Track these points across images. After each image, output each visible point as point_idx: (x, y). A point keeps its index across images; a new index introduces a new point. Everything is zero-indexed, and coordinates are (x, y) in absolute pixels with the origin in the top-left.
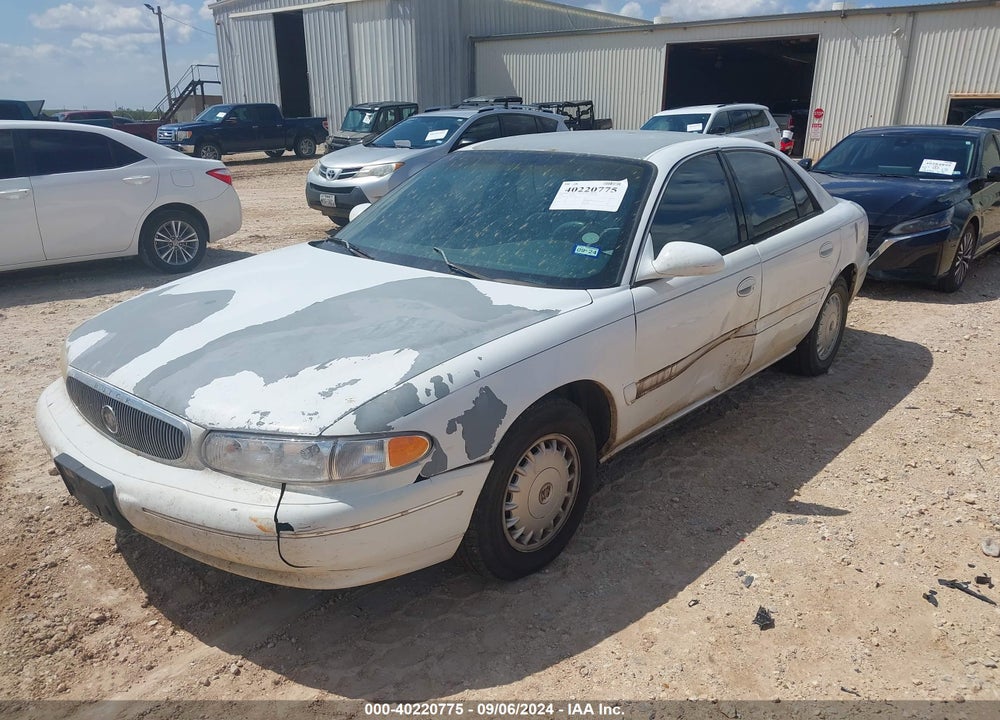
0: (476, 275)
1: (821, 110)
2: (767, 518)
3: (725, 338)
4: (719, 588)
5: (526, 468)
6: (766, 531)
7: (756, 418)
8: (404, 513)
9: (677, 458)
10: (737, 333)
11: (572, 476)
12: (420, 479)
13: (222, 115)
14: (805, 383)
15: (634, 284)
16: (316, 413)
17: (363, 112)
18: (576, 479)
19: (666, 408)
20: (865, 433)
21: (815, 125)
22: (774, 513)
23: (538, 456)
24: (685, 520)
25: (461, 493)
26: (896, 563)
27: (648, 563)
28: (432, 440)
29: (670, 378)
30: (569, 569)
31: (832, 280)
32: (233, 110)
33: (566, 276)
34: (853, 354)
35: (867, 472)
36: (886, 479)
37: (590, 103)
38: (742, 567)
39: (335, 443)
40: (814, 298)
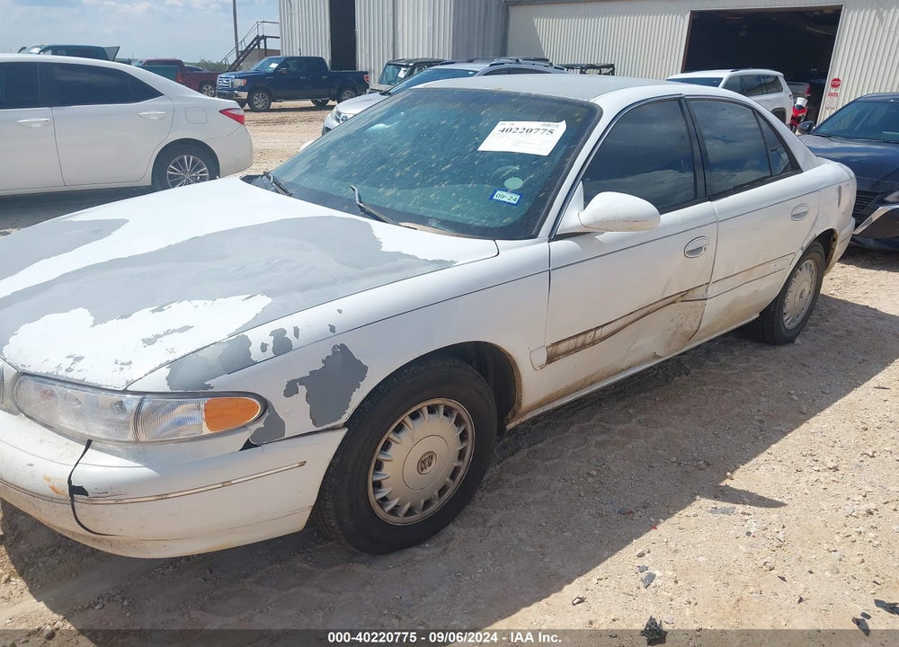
0: (383, 217)
1: (838, 80)
2: (689, 503)
3: (669, 301)
4: (613, 584)
5: (402, 435)
6: (685, 519)
7: (705, 388)
8: (224, 484)
9: (607, 425)
10: (684, 296)
11: (464, 445)
12: (248, 445)
13: (274, 66)
14: (767, 352)
15: (554, 237)
16: (130, 363)
17: (399, 67)
18: (469, 448)
19: (592, 372)
20: (823, 413)
21: (831, 94)
22: (698, 497)
23: (417, 422)
24: (597, 498)
25: (303, 464)
26: (828, 574)
27: (541, 546)
28: (266, 405)
29: (593, 343)
30: (451, 546)
31: (805, 245)
32: (285, 62)
33: (478, 224)
34: (827, 324)
35: (815, 458)
36: (836, 469)
37: (612, 66)
38: (644, 562)
39: (142, 400)
40: (780, 264)
